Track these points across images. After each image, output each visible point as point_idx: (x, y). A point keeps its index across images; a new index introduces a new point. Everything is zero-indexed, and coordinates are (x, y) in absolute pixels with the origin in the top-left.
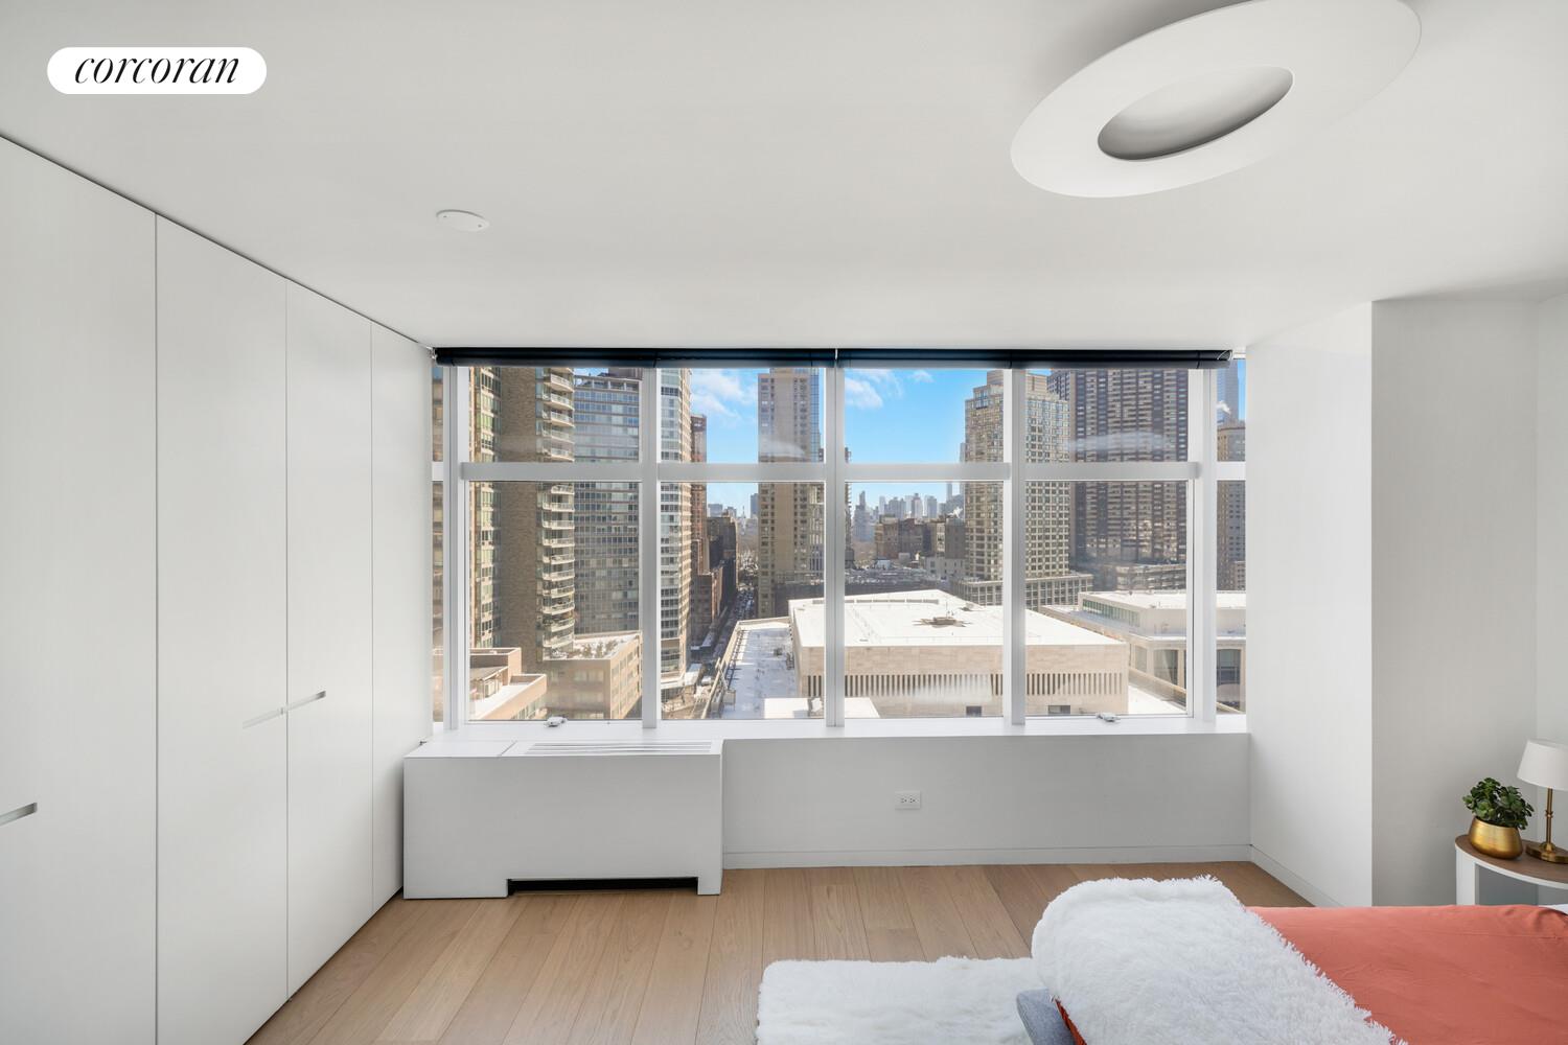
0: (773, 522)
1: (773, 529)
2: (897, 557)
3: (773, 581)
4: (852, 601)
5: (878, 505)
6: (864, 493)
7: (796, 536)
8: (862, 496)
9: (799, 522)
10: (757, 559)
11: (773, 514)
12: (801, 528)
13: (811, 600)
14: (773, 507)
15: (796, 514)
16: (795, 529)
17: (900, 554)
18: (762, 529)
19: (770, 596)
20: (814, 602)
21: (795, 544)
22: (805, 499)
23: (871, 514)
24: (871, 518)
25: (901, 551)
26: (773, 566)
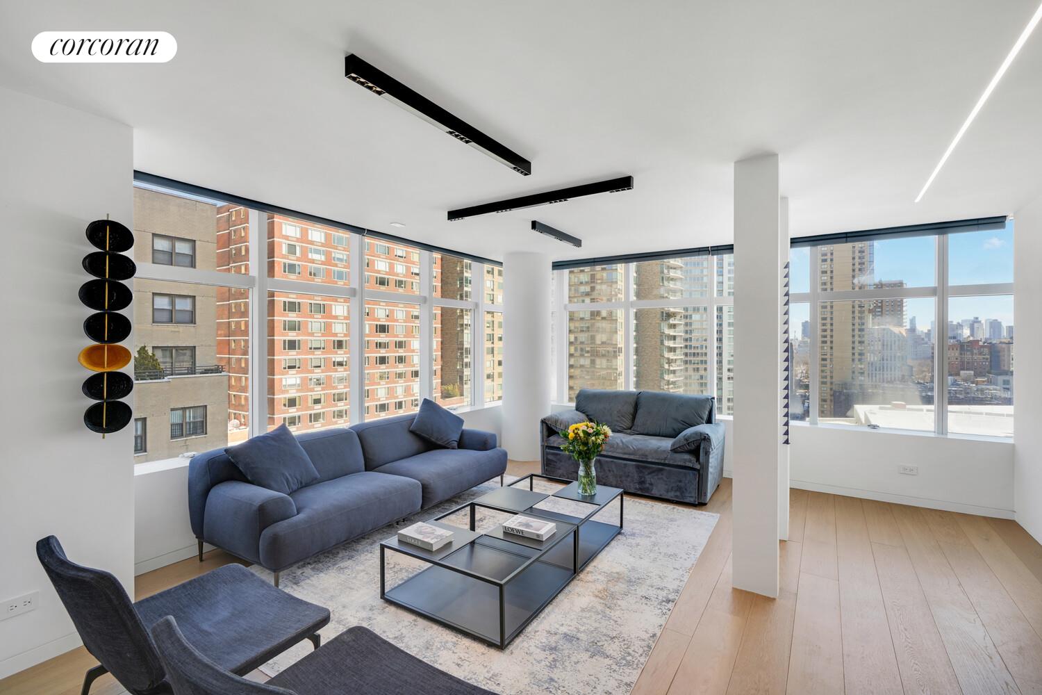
0: (832, 342)
1: (831, 348)
2: (958, 374)
3: (831, 389)
4: (922, 410)
5: (930, 328)
6: (914, 317)
7: (853, 354)
8: (913, 321)
9: (857, 343)
11: (832, 336)
12: (858, 348)
13: (878, 406)
14: (832, 330)
15: (853, 336)
16: (853, 348)
17: (962, 372)
18: (822, 348)
19: (828, 401)
20: (881, 408)
21: (853, 360)
22: (863, 324)
23: (923, 336)
24: (923, 339)
25: (963, 369)
26: (832, 377)
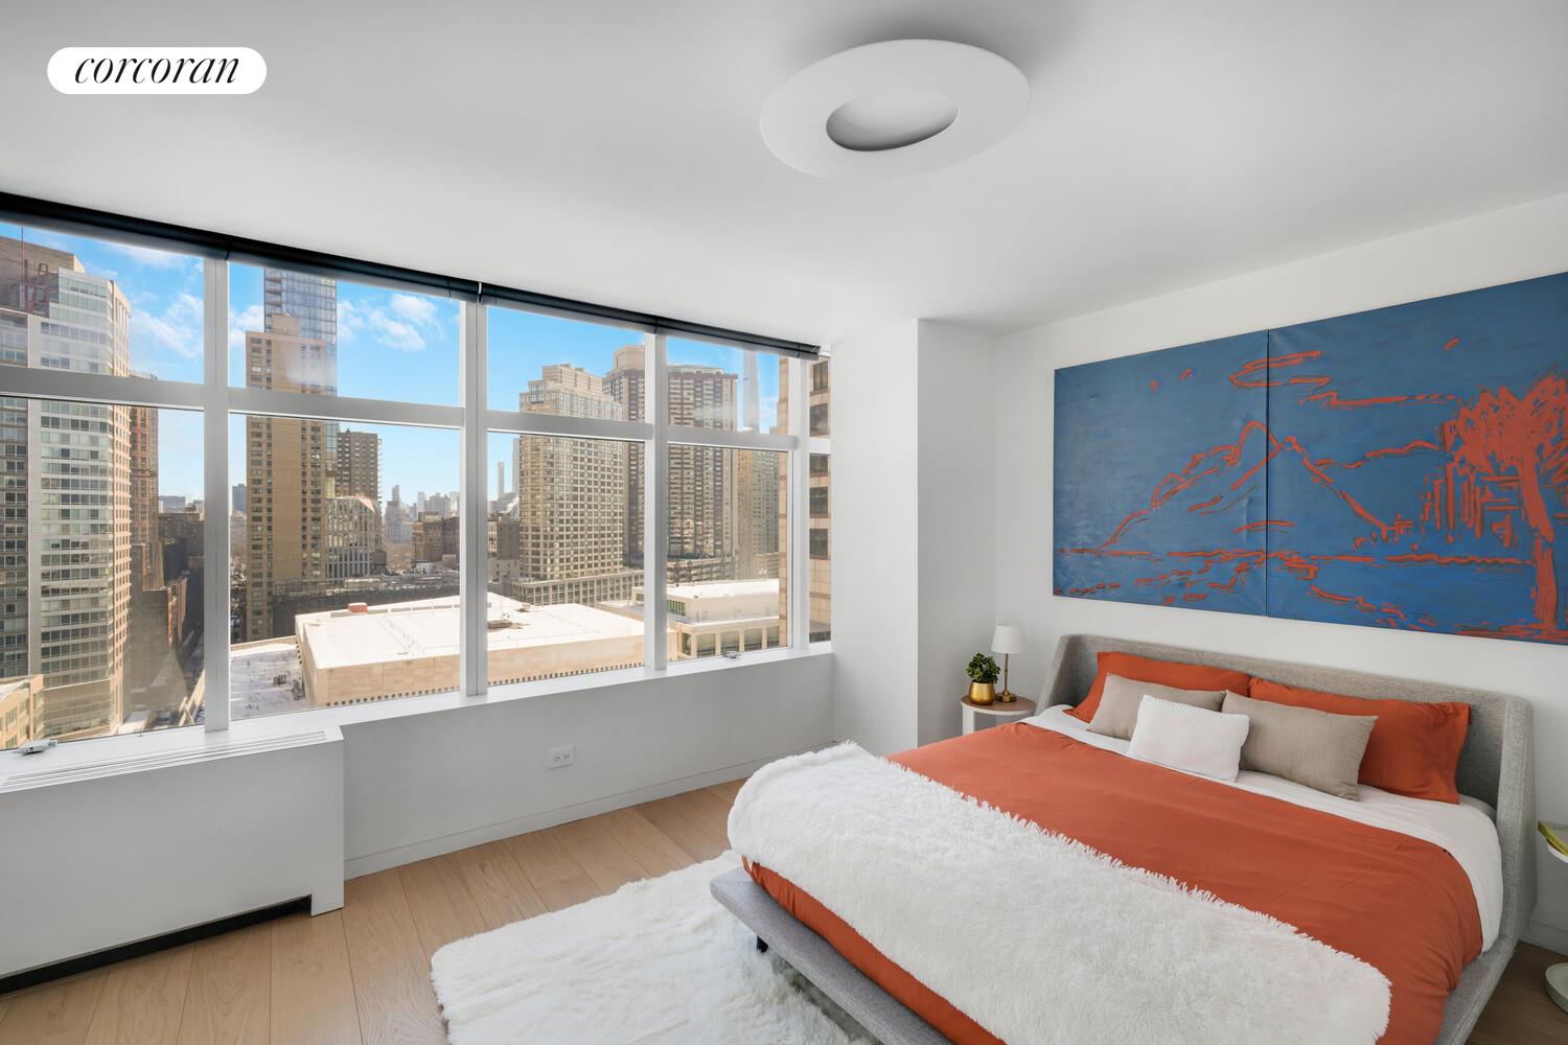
0: (270, 519)
1: (270, 528)
2: (441, 559)
3: (270, 593)
4: (386, 611)
5: (416, 501)
6: (397, 487)
7: (304, 537)
8: (396, 491)
9: (309, 520)
10: (244, 566)
11: (270, 510)
12: (312, 528)
13: (329, 613)
14: (270, 501)
15: (304, 510)
16: (304, 528)
17: (444, 556)
18: (253, 528)
19: (265, 613)
20: (332, 616)
21: (304, 546)
22: (318, 492)
23: (407, 512)
24: (408, 515)
25: (445, 553)
26: (270, 575)
